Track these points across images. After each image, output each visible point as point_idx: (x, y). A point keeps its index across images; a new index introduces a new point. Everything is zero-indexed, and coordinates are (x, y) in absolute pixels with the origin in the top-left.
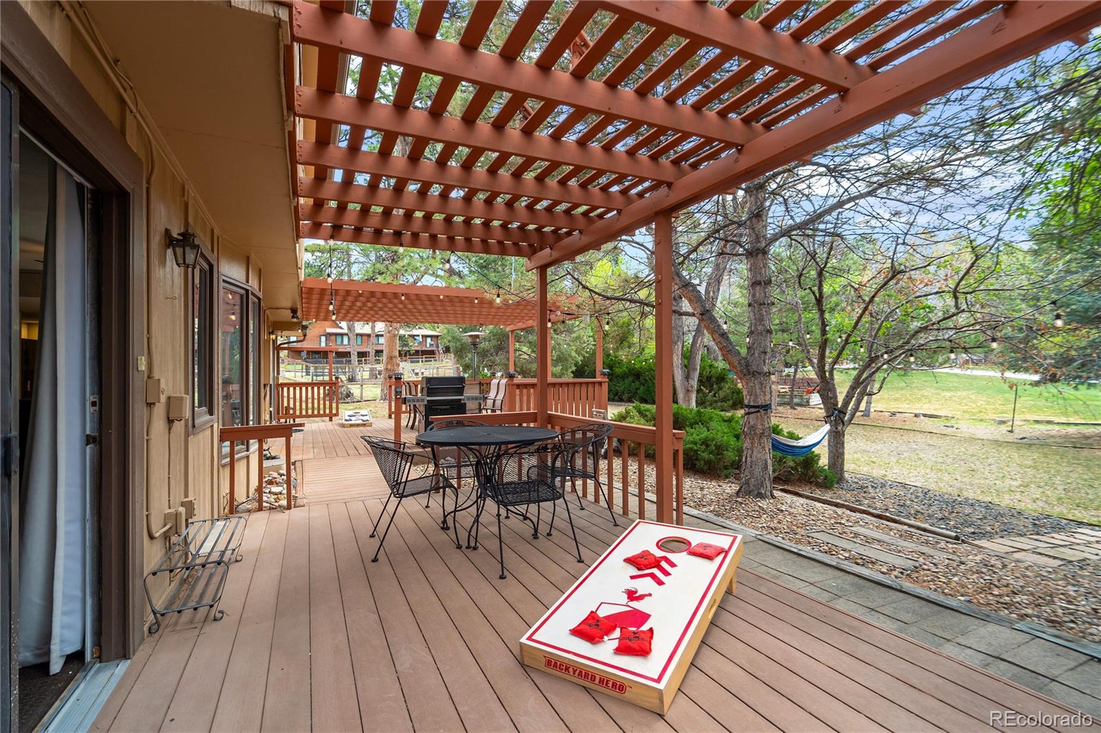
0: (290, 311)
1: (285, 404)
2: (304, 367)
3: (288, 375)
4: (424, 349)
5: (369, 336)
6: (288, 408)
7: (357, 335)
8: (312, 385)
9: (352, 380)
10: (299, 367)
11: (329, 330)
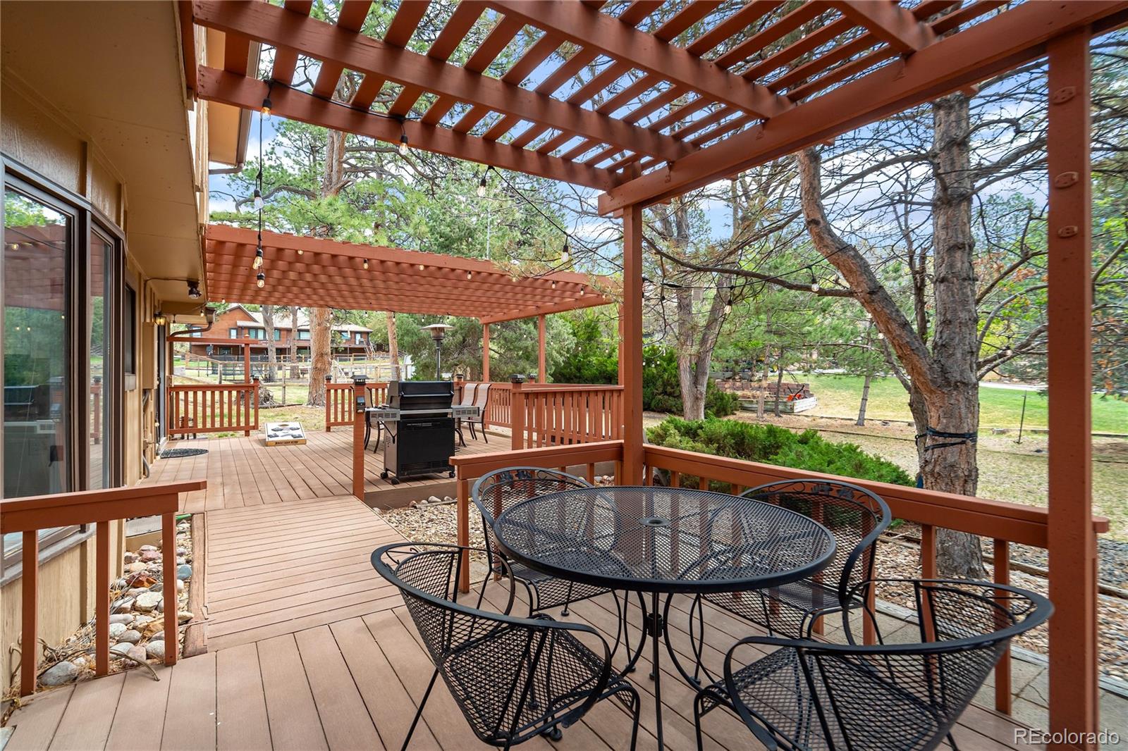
0: (186, 283)
1: (182, 414)
2: (210, 364)
3: (188, 373)
4: (353, 346)
5: (289, 330)
6: (185, 419)
7: (276, 329)
8: (221, 388)
9: (269, 379)
10: (204, 364)
11: (240, 323)
